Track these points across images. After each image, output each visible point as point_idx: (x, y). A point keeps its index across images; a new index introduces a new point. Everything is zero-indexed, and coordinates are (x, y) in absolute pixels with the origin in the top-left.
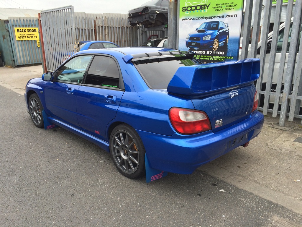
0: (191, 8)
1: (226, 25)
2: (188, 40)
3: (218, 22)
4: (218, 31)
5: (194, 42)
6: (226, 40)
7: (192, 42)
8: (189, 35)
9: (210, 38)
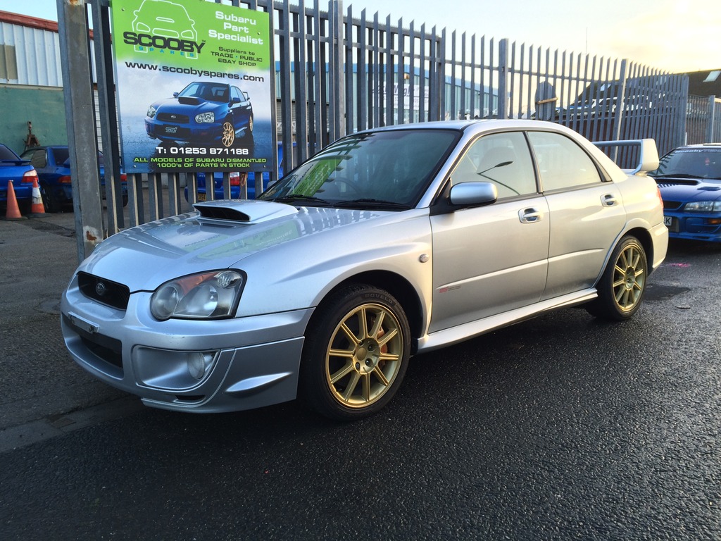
0: (151, 41)
1: (245, 95)
2: (152, 120)
3: (227, 86)
4: (230, 106)
5: (174, 127)
6: (248, 125)
7: (165, 126)
8: (156, 108)
9: (213, 119)
